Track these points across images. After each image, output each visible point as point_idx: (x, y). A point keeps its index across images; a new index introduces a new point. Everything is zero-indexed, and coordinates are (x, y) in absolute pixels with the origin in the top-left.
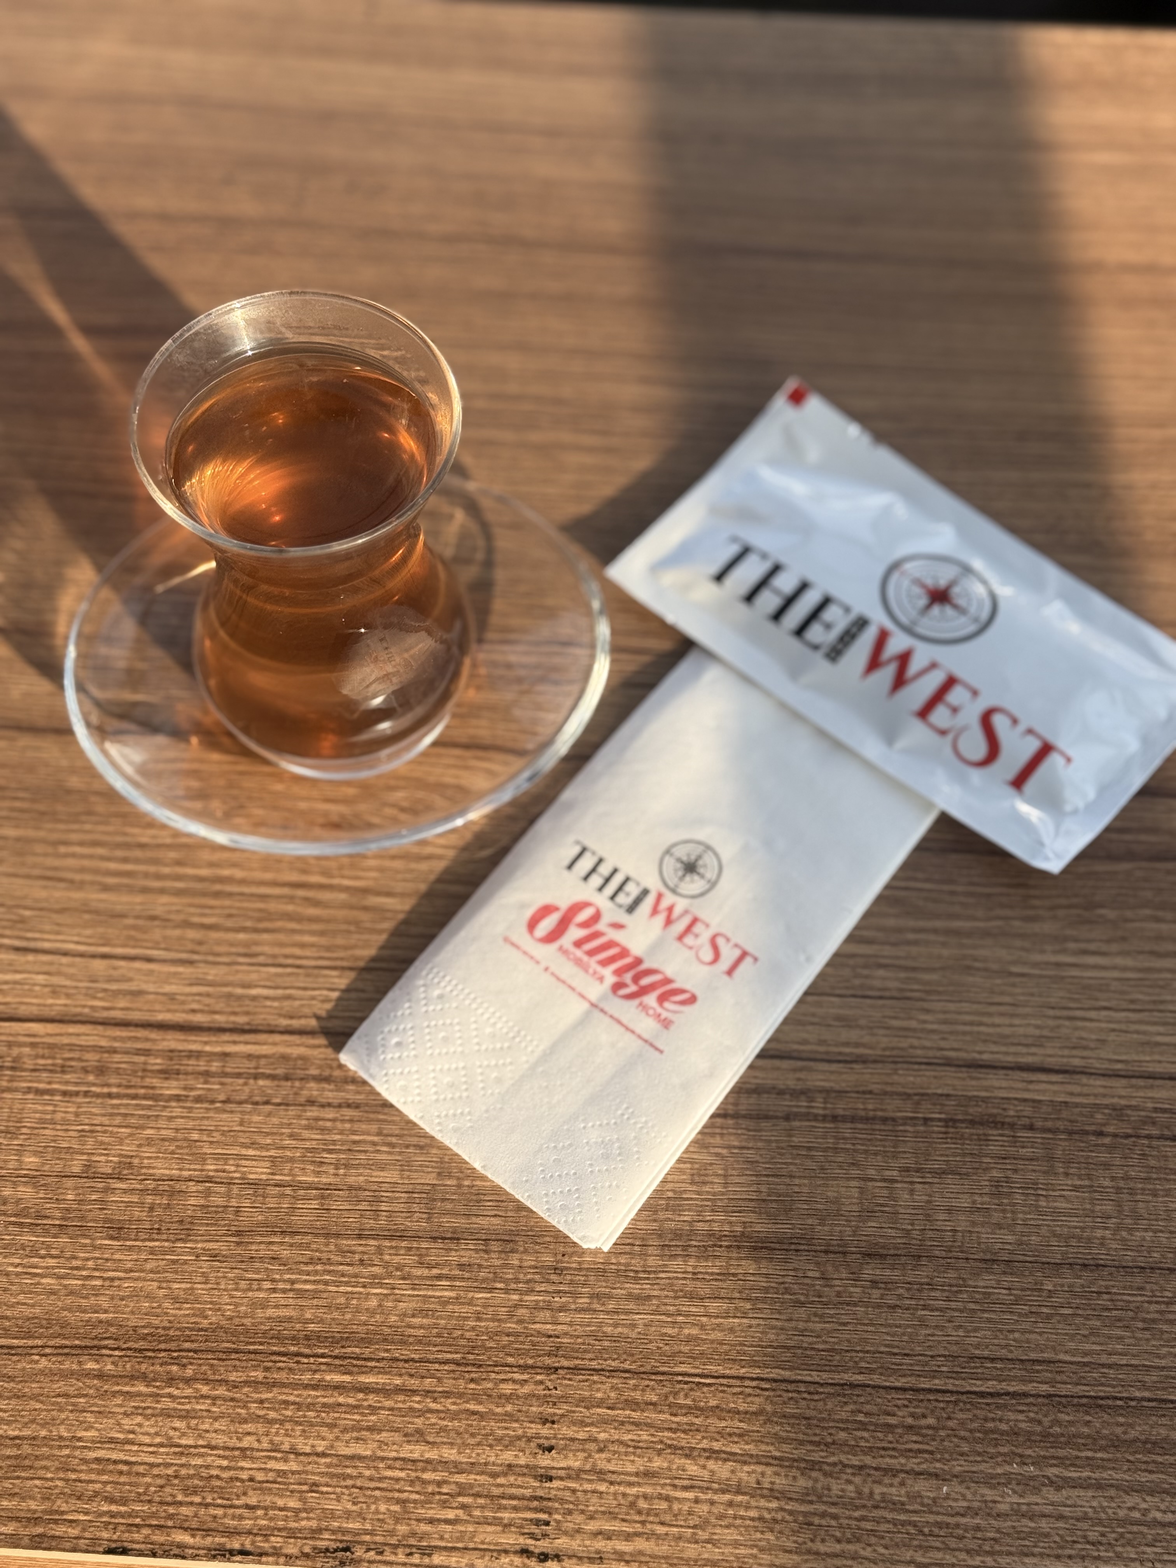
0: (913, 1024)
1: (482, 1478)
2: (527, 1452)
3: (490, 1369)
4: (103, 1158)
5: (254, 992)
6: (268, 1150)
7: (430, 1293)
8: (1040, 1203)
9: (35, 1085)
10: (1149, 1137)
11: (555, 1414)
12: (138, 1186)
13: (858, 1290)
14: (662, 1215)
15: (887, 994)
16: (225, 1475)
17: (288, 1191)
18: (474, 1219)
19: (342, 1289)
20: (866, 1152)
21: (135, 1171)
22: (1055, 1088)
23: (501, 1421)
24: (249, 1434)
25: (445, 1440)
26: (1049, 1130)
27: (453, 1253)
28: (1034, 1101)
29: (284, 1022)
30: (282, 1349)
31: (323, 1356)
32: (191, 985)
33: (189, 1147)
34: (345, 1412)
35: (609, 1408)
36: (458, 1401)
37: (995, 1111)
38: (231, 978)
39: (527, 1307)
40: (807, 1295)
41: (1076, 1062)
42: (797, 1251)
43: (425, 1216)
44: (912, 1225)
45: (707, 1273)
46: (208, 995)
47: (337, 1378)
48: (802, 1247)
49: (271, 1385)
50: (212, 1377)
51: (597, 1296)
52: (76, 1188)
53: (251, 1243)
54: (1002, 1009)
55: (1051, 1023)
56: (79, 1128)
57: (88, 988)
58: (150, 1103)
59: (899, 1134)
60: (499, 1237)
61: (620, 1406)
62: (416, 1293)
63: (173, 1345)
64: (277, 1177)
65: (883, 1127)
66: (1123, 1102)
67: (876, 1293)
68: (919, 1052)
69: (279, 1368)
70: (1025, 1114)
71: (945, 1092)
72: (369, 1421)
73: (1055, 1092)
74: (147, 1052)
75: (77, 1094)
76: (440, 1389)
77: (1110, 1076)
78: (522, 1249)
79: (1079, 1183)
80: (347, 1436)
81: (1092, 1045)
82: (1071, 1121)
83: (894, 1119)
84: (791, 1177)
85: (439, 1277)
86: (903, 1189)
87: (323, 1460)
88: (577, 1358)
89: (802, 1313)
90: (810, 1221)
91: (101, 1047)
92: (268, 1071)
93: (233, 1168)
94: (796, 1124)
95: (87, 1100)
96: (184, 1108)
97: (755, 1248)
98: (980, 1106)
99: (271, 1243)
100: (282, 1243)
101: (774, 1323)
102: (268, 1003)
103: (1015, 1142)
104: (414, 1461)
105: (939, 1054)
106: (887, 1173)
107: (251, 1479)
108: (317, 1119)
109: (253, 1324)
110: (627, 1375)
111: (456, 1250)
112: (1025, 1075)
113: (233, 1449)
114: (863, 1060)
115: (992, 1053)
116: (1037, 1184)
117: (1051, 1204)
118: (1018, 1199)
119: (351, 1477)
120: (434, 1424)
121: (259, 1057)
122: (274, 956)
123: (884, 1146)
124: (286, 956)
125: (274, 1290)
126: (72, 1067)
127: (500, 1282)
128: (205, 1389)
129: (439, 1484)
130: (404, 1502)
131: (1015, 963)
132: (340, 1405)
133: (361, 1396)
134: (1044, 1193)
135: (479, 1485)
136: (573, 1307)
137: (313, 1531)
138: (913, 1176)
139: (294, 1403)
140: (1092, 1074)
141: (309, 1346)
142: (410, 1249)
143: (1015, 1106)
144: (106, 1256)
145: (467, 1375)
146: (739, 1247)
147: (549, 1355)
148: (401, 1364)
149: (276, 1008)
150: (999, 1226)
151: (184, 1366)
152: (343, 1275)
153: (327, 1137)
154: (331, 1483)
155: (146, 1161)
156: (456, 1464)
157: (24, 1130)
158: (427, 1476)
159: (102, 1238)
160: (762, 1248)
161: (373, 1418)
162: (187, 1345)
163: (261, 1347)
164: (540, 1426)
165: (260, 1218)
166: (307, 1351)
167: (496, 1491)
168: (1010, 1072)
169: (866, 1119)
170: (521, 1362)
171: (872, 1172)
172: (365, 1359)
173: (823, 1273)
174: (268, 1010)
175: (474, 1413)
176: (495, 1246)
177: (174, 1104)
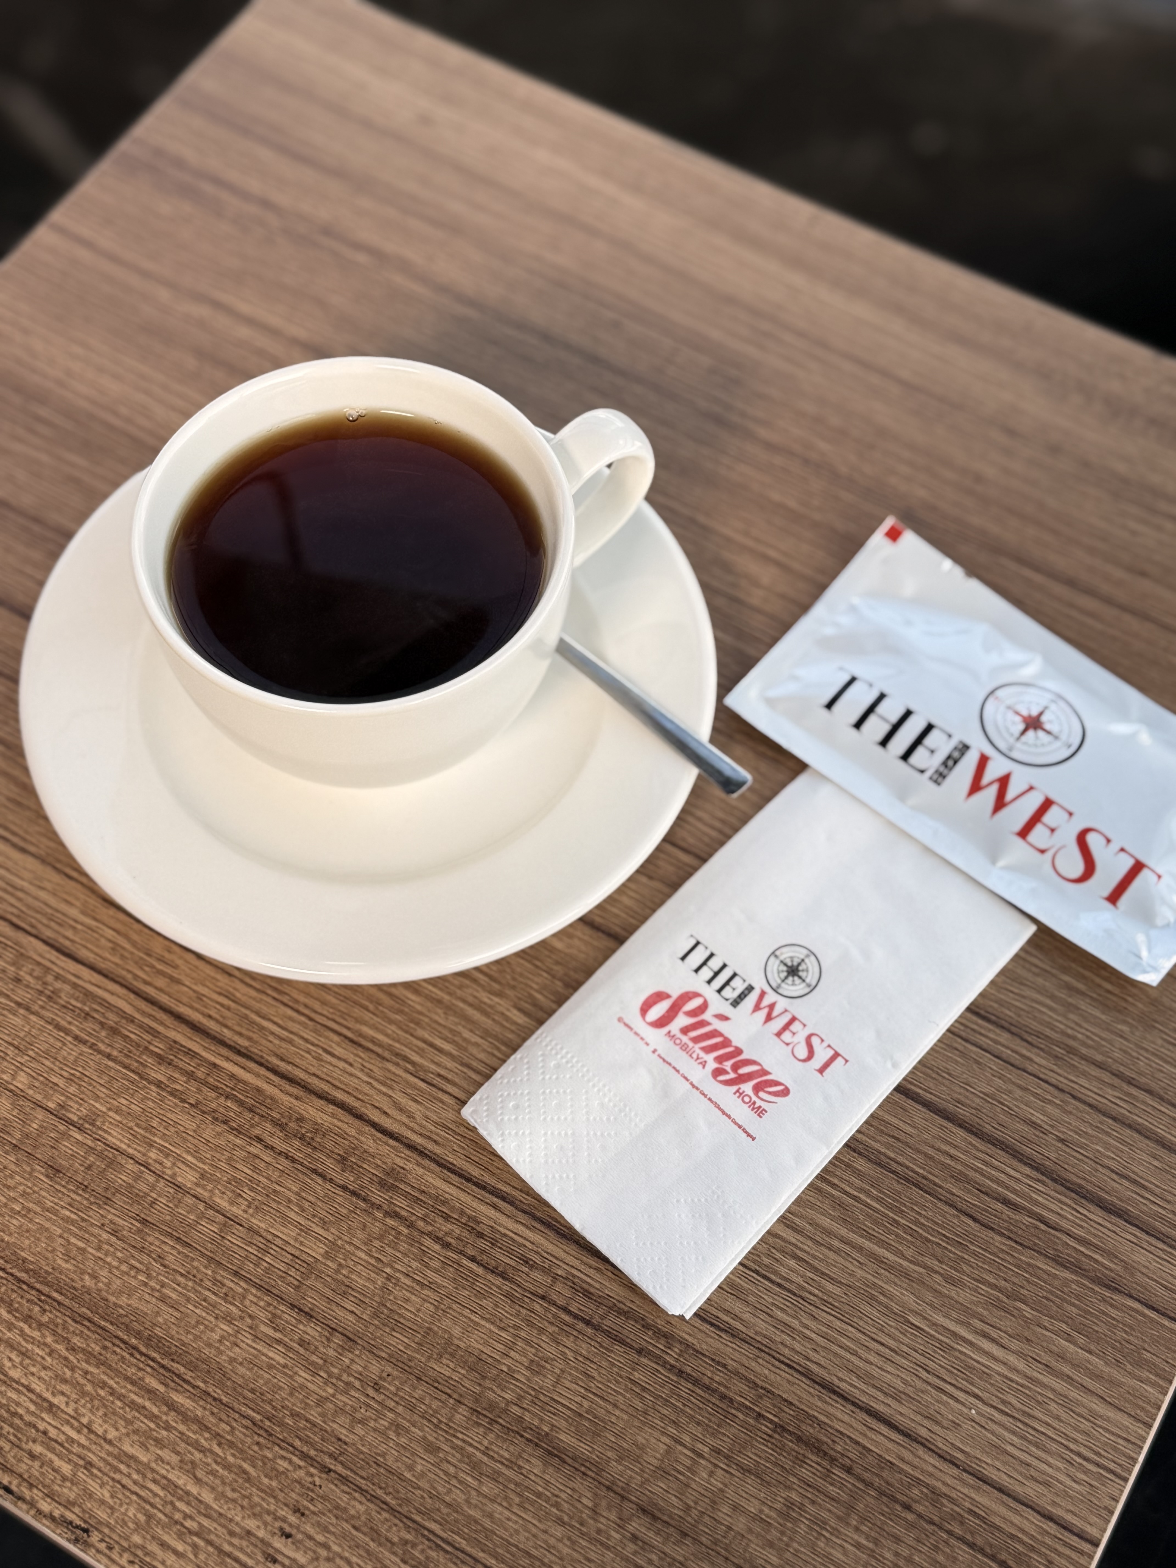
0: (795, 1324)
1: (221, 1531)
2: (269, 1528)
3: (279, 1442)
4: (76, 1106)
5: (265, 1023)
6: (204, 1163)
7: (265, 1351)
8: (819, 1543)
9: (59, 1019)
10: (950, 1533)
11: (308, 1509)
12: (90, 1143)
13: (617, 1536)
14: (487, 1384)
15: (787, 1285)
16: (27, 1418)
17: (201, 1206)
18: (334, 1307)
19: (197, 1311)
20: (691, 1417)
21: (94, 1130)
22: (890, 1445)
23: (262, 1491)
24: (63, 1394)
25: (210, 1482)
26: (863, 1481)
27: (301, 1327)
28: (864, 1447)
29: (275, 1061)
30: (125, 1337)
31: (153, 1360)
32: (220, 994)
33: (146, 1129)
34: (146, 1417)
35: (354, 1527)
36: (238, 1455)
37: (825, 1439)
38: (253, 1003)
39: (336, 1405)
40: (571, 1518)
41: (923, 1432)
42: (584, 1474)
43: (296, 1283)
44: (696, 1503)
45: (498, 1453)
46: (229, 1009)
47: (154, 1384)
48: (590, 1473)
49: (101, 1363)
50: (60, 1331)
51: (398, 1426)
52: (44, 1121)
53: (149, 1235)
54: (881, 1348)
55: (919, 1384)
56: (72, 1072)
57: (141, 958)
58: (136, 1078)
59: (730, 1416)
60: (345, 1332)
61: (365, 1529)
62: (254, 1345)
63: (46, 1290)
64: (199, 1190)
65: (717, 1402)
66: (944, 1489)
67: (631, 1547)
68: (786, 1351)
69: (114, 1352)
70: (850, 1455)
71: (790, 1399)
72: (159, 1433)
73: (888, 1450)
74: (155, 1033)
75: (85, 1042)
76: (229, 1438)
77: (945, 1459)
78: (357, 1352)
79: (864, 1542)
80: (136, 1438)
81: (945, 1423)
82: (888, 1483)
83: (731, 1401)
84: (615, 1406)
85: (279, 1342)
86: (705, 1468)
87: (107, 1447)
88: (352, 1470)
89: (558, 1531)
90: (609, 1454)
91: (125, 1012)
92: (240, 1096)
93: (169, 1164)
94: (645, 1361)
95: (90, 1051)
96: (159, 1094)
97: (550, 1453)
98: (814, 1428)
99: (165, 1242)
100: (173, 1248)
101: (530, 1526)
102: (271, 1038)
103: (828, 1476)
104: (176, 1486)
105: (803, 1361)
106: (700, 1446)
107: (45, 1433)
108: (256, 1156)
109: (115, 1304)
110: (384, 1507)
111: (305, 1326)
112: (869, 1419)
113: (45, 1400)
114: (733, 1333)
115: (851, 1385)
116: (825, 1523)
117: (828, 1549)
118: (802, 1528)
119: (121, 1472)
120: (208, 1464)
121: (240, 1081)
122: (297, 1001)
123: (710, 1421)
124: (306, 1006)
125: (146, 1284)
126: (94, 1018)
127: (326, 1372)
128: (49, 1340)
129: (186, 1516)
130: (149, 1517)
131: (916, 1313)
132: (144, 1407)
133: (165, 1409)
134: (827, 1535)
135: (217, 1535)
136: (372, 1424)
137: (68, 1501)
138: (721, 1461)
139: (111, 1388)
140: (930, 1449)
141: (147, 1346)
142: (269, 1304)
143: (846, 1444)
144: (36, 1189)
145: (256, 1438)
146: (537, 1445)
147: (331, 1455)
148: (210, 1400)
149: (275, 1045)
150: (771, 1545)
151: (45, 1311)
152: (205, 1300)
153: (255, 1176)
154: (103, 1469)
155: (107, 1124)
156: (208, 1506)
157: (31, 1053)
158: (180, 1505)
159: (39, 1172)
160: (556, 1456)
161: (164, 1433)
162: (55, 1295)
163: (111, 1327)
164: (290, 1512)
165: (168, 1217)
166: (143, 1349)
167: (227, 1548)
168: (858, 1411)
169: (707, 1388)
170: (305, 1449)
171: (686, 1438)
172: (184, 1380)
173: (596, 1505)
174: (268, 1044)
175: (245, 1472)
176: (337, 1340)
177: (153, 1087)
